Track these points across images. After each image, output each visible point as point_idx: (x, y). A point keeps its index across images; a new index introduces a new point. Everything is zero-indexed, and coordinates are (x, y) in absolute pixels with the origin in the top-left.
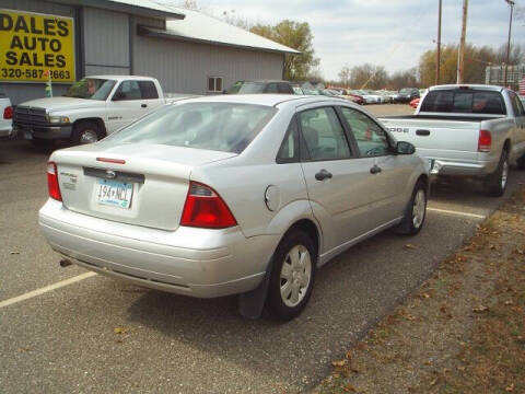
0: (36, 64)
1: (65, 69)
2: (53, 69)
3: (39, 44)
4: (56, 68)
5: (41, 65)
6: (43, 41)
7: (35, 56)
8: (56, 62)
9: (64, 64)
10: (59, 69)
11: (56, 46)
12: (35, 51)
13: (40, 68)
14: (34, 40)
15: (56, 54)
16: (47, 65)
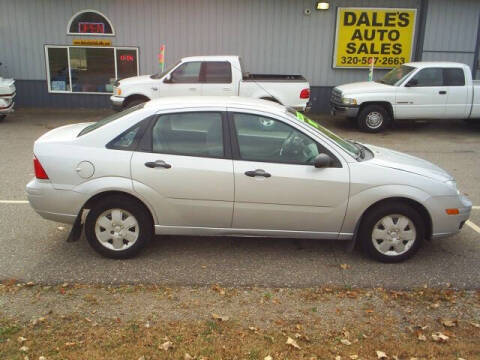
0: (372, 52)
1: (400, 56)
2: (388, 56)
3: (378, 35)
4: (392, 55)
5: (377, 53)
6: (382, 32)
7: (373, 45)
8: (392, 49)
9: (400, 51)
10: (394, 56)
11: (394, 35)
12: (373, 41)
13: (376, 56)
14: (374, 32)
15: (393, 43)
16: (383, 52)
